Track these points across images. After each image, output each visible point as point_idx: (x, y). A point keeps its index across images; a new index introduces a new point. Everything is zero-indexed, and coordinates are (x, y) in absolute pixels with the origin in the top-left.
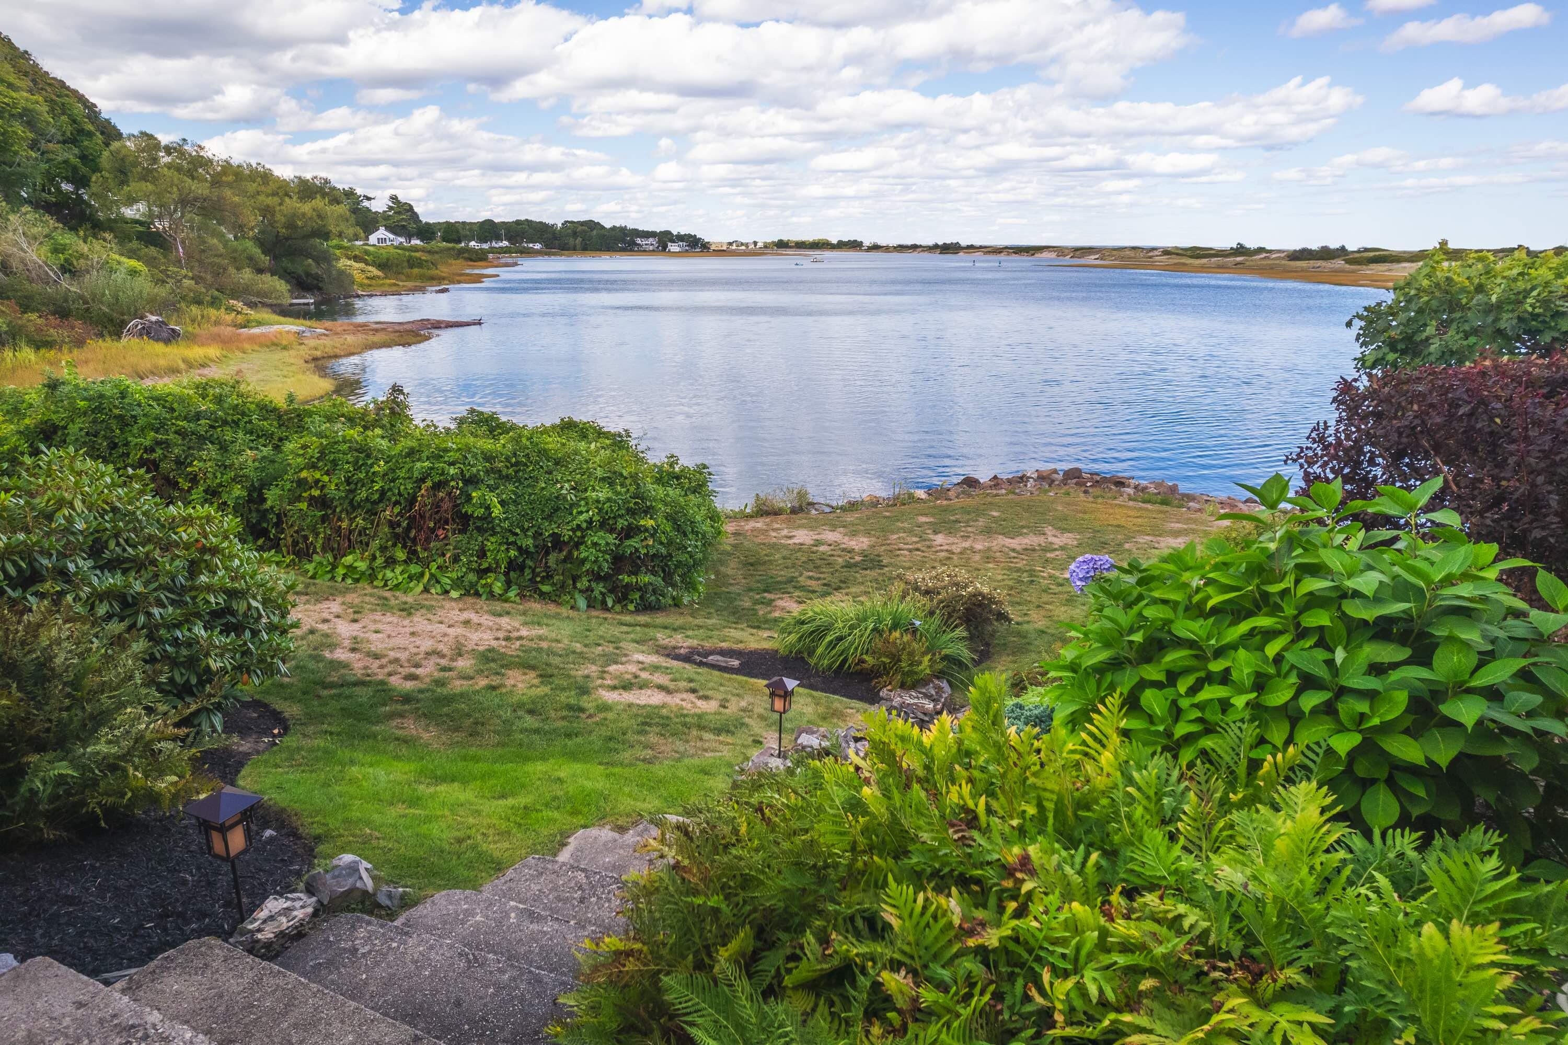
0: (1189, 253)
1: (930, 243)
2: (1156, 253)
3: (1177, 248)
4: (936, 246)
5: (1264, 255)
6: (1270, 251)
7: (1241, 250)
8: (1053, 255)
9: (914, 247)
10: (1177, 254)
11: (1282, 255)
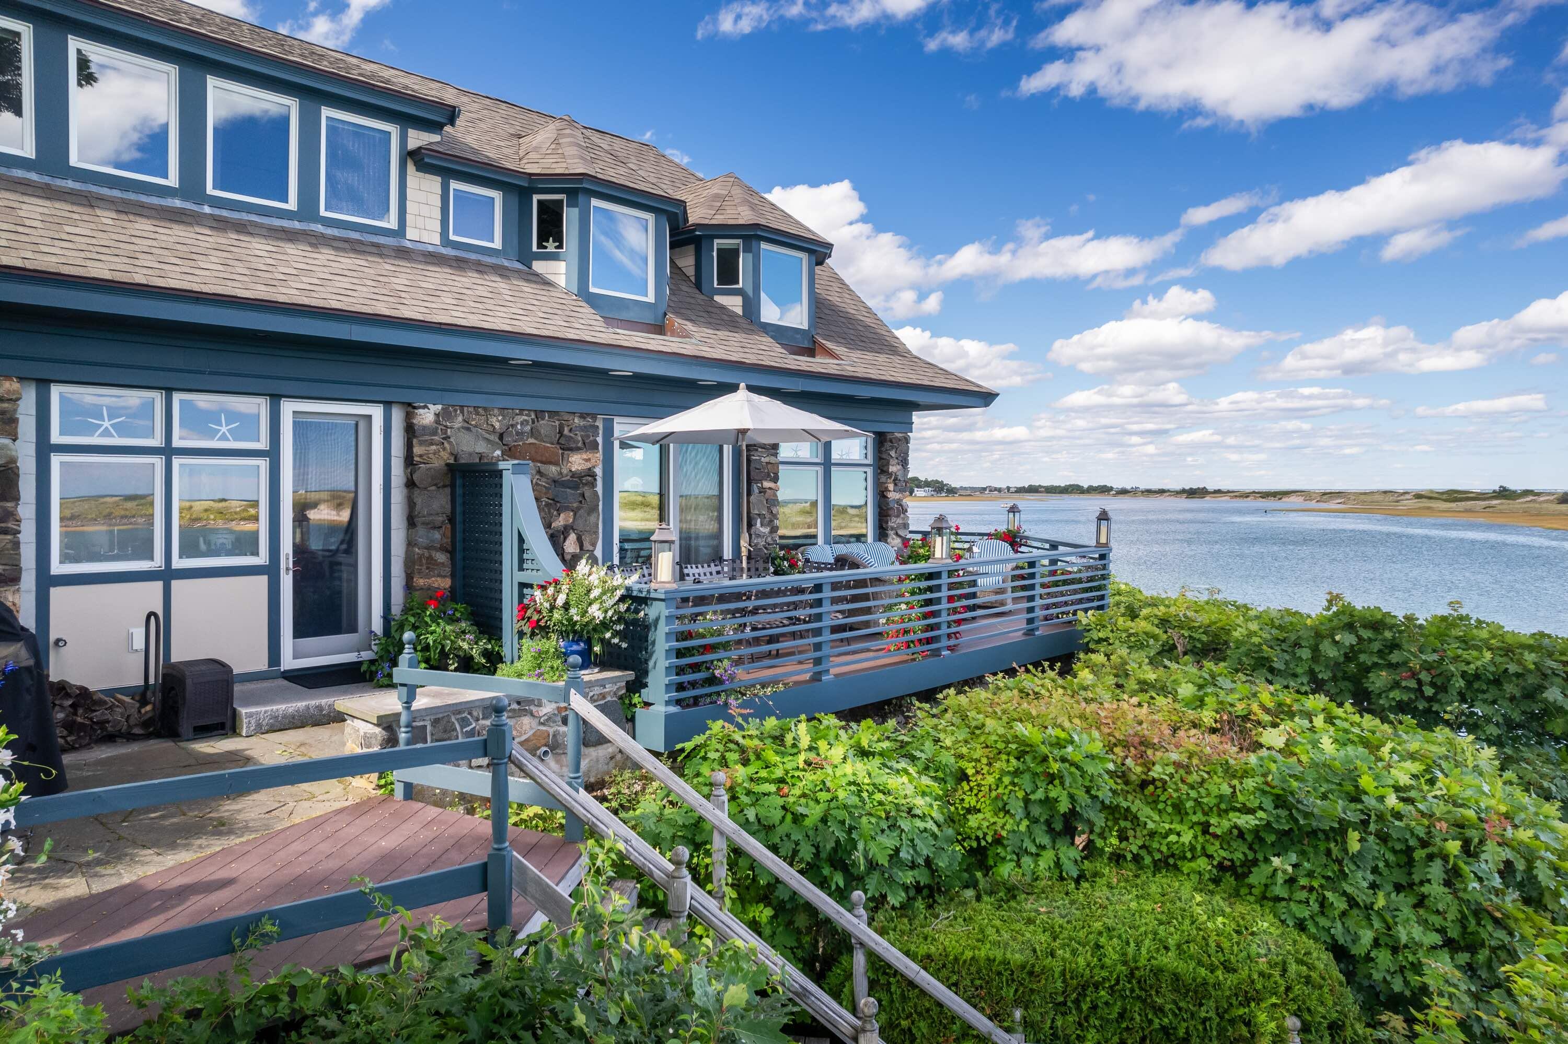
0: (1444, 497)
1: (1178, 487)
2: (1407, 496)
3: (1432, 491)
4: (1183, 491)
5: (1530, 498)
6: (1538, 494)
7: (1504, 493)
8: (1301, 499)
9: (1162, 492)
10: (1430, 498)
11: (1552, 498)
